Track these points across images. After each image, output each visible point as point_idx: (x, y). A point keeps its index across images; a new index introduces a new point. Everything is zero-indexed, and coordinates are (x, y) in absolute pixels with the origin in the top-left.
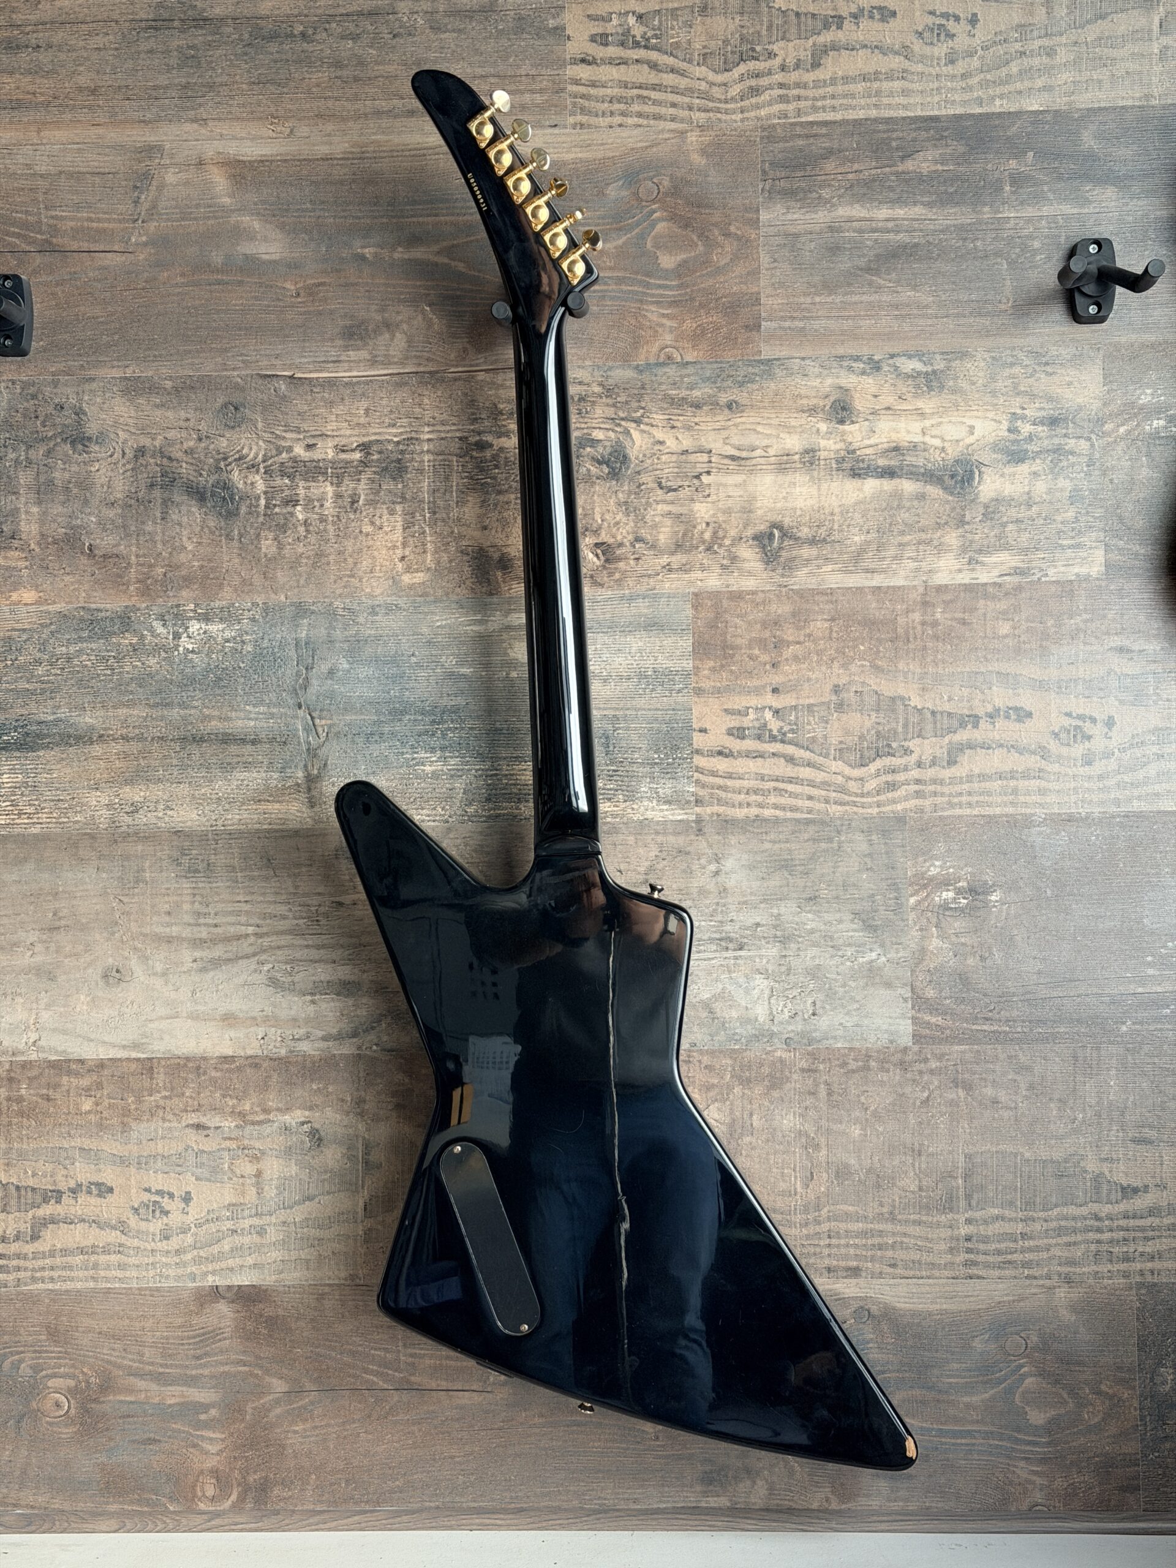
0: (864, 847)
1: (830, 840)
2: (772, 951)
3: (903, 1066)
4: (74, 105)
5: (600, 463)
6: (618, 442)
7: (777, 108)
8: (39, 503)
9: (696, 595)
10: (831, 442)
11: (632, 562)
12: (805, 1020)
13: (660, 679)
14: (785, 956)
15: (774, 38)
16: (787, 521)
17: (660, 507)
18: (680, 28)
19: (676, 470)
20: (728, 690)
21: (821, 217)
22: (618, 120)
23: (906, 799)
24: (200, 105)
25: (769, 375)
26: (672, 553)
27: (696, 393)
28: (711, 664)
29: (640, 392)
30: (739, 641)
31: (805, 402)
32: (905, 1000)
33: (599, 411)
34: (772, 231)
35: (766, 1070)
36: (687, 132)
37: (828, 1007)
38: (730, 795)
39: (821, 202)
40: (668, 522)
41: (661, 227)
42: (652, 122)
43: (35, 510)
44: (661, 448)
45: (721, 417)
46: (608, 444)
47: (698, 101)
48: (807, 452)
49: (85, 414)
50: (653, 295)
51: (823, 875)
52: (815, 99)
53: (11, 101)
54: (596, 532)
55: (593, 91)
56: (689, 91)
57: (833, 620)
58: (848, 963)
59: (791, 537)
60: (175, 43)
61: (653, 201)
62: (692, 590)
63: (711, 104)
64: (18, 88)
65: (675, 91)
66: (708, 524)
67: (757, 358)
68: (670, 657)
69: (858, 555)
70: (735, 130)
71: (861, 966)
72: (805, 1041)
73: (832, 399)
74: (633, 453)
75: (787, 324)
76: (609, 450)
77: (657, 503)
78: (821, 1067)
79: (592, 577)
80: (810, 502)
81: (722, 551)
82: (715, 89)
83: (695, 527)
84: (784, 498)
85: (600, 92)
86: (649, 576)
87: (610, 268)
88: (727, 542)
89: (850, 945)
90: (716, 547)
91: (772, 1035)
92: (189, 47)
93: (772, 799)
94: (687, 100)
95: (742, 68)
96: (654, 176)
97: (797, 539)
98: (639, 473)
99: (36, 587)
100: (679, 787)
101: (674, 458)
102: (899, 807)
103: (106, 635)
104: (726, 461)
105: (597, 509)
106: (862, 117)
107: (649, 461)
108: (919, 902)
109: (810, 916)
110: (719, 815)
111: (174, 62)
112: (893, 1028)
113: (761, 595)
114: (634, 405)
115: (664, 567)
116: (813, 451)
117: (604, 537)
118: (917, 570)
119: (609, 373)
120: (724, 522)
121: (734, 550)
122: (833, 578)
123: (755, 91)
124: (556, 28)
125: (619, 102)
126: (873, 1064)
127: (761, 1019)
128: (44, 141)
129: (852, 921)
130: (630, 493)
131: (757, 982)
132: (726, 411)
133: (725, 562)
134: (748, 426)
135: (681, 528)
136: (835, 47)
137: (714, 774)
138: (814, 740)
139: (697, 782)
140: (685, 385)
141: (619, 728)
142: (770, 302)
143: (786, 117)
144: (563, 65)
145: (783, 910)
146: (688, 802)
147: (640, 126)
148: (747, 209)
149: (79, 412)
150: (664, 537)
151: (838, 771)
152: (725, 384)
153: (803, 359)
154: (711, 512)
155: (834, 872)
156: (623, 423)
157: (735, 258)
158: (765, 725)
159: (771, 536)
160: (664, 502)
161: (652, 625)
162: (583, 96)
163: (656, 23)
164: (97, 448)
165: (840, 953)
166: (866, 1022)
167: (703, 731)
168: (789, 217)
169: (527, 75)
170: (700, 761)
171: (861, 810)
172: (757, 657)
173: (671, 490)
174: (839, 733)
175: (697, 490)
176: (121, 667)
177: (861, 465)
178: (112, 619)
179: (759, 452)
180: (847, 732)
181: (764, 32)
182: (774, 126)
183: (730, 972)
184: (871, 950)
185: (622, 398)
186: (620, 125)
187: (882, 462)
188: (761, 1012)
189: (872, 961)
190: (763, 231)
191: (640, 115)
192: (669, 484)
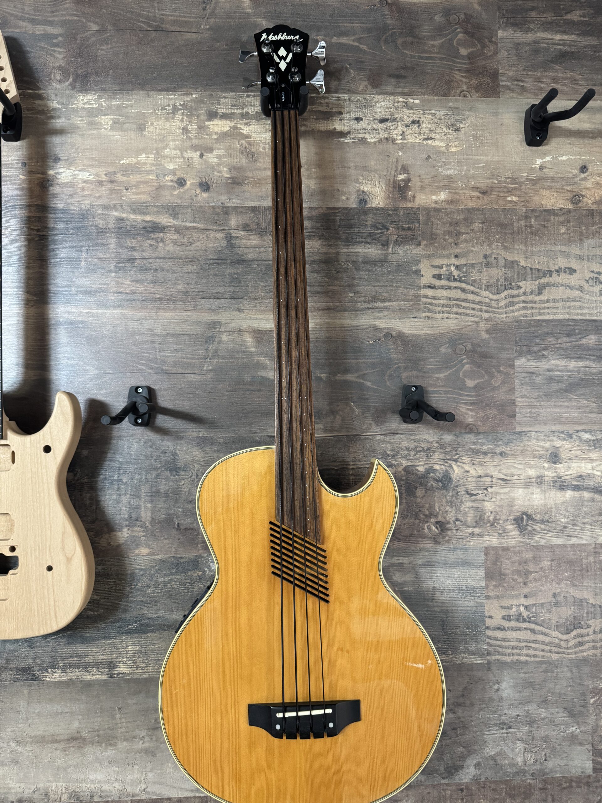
0: (569, 675)
1: (552, 672)
2: (525, 729)
3: (588, 784)
4: (175, 300)
5: (437, 481)
6: (447, 471)
7: (522, 312)
8: (151, 501)
9: (486, 548)
10: (550, 473)
11: (454, 531)
12: (541, 763)
13: (470, 590)
14: (531, 731)
15: (520, 280)
16: (530, 512)
17: (468, 504)
18: (476, 273)
19: (475, 485)
20: (502, 596)
21: (544, 364)
22: (446, 315)
23: (588, 650)
24: (240, 303)
25: (521, 440)
26: (474, 527)
27: (485, 448)
28: (494, 583)
29: (456, 447)
30: (507, 571)
31: (537, 453)
32: (589, 751)
33: (437, 456)
34: (521, 370)
35: (522, 790)
36: (479, 322)
37: (552, 756)
38: (504, 650)
39: (544, 357)
40: (472, 511)
41: (467, 367)
42: (462, 317)
43: (149, 505)
44: (468, 474)
45: (497, 460)
46: (441, 472)
47: (484, 308)
48: (539, 477)
49: (178, 455)
50: (463, 400)
51: (549, 689)
52: (540, 309)
53: (142, 296)
54: (436, 516)
55: (434, 301)
56: (480, 303)
57: (552, 560)
58: (562, 734)
59: (532, 520)
60: (228, 272)
61: (463, 354)
62: (484, 545)
63: (491, 309)
64: (146, 290)
65: (474, 302)
66: (491, 512)
67: (514, 431)
68: (474, 580)
69: (564, 528)
70: (503, 322)
71: (568, 735)
72: (541, 774)
73: (550, 452)
74: (454, 477)
75: (528, 415)
76: (442, 475)
77: (466, 501)
78: (549, 787)
79: (434, 538)
80: (541, 502)
81: (498, 526)
82: (493, 302)
83: (485, 514)
84: (529, 500)
85: (438, 302)
86: (463, 539)
87: (442, 386)
88: (501, 522)
89: (562, 724)
90: (495, 524)
91: (525, 771)
92: (235, 274)
93: (525, 651)
94: (479, 307)
95: (505, 293)
96: (464, 342)
97: (535, 520)
98: (457, 486)
99: (149, 547)
100: (479, 646)
101: (474, 479)
102: (585, 654)
103: (185, 571)
104: (500, 481)
105: (436, 504)
106: (562, 318)
107: (462, 481)
108: (595, 702)
109: (543, 710)
110: (498, 660)
111: (227, 280)
112: (583, 765)
113: (518, 548)
114: (454, 453)
115: (470, 534)
116: (541, 477)
117: (440, 518)
118: (592, 535)
119: (441, 437)
120: (500, 511)
121: (504, 525)
122: (552, 540)
123: (512, 304)
124: (417, 271)
125: (447, 307)
126: (574, 784)
127: (520, 764)
128: (160, 318)
129: (563, 712)
130: (452, 497)
131: (518, 745)
132: (500, 457)
133: (500, 532)
134: (510, 464)
135: (479, 514)
136: (548, 285)
137: (496, 639)
138: (544, 621)
139: (488, 644)
140: (479, 444)
141: (449, 617)
142: (521, 404)
143: (527, 317)
144: (420, 288)
145: (530, 708)
146: (483, 654)
147: (457, 318)
148: (509, 359)
149: (175, 455)
150: (470, 518)
151: (556, 636)
152: (499, 443)
153: (536, 432)
154: (493, 507)
155: (555, 688)
156: (449, 461)
157: (503, 383)
158: (521, 614)
159: (522, 518)
160: (470, 501)
161: (465, 564)
162: (429, 304)
163: (465, 270)
164: (183, 473)
165: (558, 729)
166: (570, 763)
167: (491, 617)
168: (529, 364)
169: (402, 293)
170: (489, 633)
171: (567, 656)
172: (517, 579)
173: (473, 495)
174: (556, 617)
175: (486, 495)
176: (193, 588)
177: (564, 484)
178: (188, 563)
179: (516, 477)
180: (560, 617)
181: (516, 276)
182: (521, 320)
183: (504, 740)
184: (573, 727)
185: (448, 449)
186: (447, 318)
187: (574, 483)
188: (519, 760)
189: (573, 732)
190: (516, 370)
191: (457, 313)
192: (472, 492)
